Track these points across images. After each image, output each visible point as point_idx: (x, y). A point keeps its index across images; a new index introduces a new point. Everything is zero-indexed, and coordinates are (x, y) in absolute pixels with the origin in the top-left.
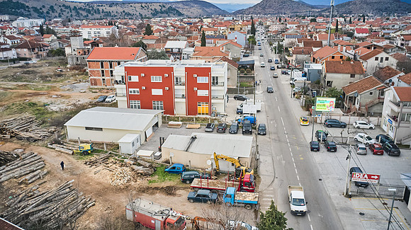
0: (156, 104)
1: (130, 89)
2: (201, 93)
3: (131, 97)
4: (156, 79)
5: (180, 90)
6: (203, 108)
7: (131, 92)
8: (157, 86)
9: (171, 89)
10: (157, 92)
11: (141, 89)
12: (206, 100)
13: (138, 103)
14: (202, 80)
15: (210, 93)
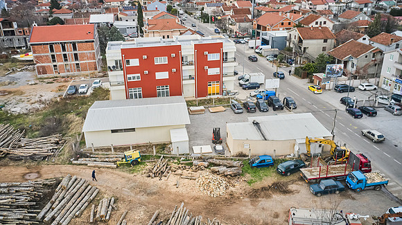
2: (212, 71)
3: (130, 85)
4: (161, 61)
5: (188, 70)
6: (213, 87)
7: (130, 78)
8: (162, 68)
9: (179, 71)
10: (161, 75)
11: (142, 74)
12: (217, 78)
13: (139, 91)
14: (213, 57)
15: (221, 70)
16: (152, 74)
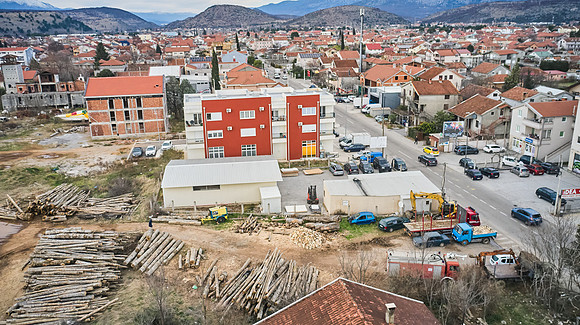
0: (245, 149)
1: (209, 132)
2: (307, 129)
3: (210, 143)
4: (248, 115)
5: (279, 127)
6: (309, 148)
7: (210, 135)
8: (248, 124)
9: (268, 127)
10: (248, 132)
11: (225, 130)
12: (313, 137)
13: (220, 150)
14: (309, 111)
15: (318, 128)
16: (236, 131)
